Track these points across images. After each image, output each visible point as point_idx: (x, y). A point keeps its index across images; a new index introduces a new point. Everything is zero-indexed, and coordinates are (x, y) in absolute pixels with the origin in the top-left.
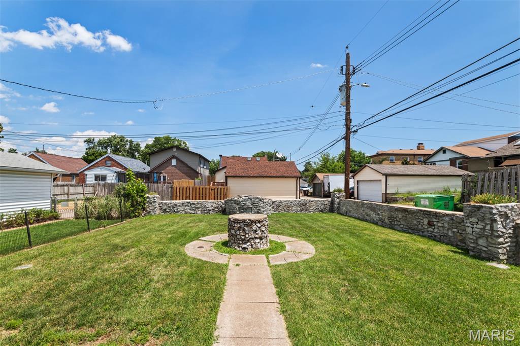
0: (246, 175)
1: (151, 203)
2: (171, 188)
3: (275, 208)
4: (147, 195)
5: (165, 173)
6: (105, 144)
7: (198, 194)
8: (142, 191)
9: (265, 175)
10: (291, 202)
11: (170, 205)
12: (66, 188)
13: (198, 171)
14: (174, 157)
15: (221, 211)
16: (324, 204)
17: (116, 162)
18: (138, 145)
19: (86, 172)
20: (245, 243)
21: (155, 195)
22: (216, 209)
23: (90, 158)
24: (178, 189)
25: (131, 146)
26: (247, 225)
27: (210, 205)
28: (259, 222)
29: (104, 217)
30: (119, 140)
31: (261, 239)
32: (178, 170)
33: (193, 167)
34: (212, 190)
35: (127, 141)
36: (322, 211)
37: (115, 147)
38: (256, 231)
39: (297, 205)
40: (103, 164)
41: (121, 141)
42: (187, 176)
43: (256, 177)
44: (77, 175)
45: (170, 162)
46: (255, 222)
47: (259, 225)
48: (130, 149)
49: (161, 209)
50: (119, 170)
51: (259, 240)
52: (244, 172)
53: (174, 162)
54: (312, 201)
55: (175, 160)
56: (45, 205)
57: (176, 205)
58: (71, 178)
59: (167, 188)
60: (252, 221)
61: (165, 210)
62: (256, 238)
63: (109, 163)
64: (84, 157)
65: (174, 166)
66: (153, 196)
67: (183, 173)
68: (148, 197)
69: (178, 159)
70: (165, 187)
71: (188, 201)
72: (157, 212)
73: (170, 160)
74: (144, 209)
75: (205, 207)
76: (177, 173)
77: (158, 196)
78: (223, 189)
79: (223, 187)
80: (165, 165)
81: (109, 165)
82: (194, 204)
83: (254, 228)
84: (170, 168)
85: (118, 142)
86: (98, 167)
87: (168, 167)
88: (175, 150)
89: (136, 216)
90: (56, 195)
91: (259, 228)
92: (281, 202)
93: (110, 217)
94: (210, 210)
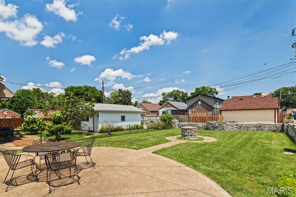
0: (234, 109)
1: (174, 124)
2: (188, 117)
3: (238, 128)
4: (173, 120)
5: (195, 109)
6: (170, 95)
7: (202, 120)
8: (171, 118)
9: (247, 109)
10: (250, 125)
11: (182, 125)
12: (150, 117)
13: (214, 107)
14: (199, 100)
15: (206, 128)
16: (276, 127)
17: (171, 105)
18: (186, 94)
19: (159, 110)
20: (185, 137)
21: (176, 120)
22: (204, 127)
23: (162, 103)
24: (192, 118)
25: (182, 95)
26: (186, 130)
27: (200, 125)
28: (190, 129)
29: (156, 128)
30: (176, 92)
31: (191, 136)
32: (202, 107)
33: (211, 105)
34: (209, 118)
35: (180, 92)
36: (274, 131)
37: (175, 96)
38: (189, 133)
39: (254, 127)
40: (166, 106)
41: (177, 92)
42: (208, 110)
43: (241, 110)
44: (156, 112)
45: (197, 103)
46: (188, 129)
47: (190, 130)
48: (182, 96)
49: (179, 126)
50: (173, 109)
51: (190, 136)
52: (232, 107)
53: (200, 103)
54: (266, 125)
55: (200, 102)
56: (139, 123)
57: (185, 125)
58: (154, 113)
59: (187, 117)
60: (187, 129)
61: (180, 127)
62: (189, 135)
63: (168, 105)
64: (160, 103)
65: (200, 105)
66: (175, 120)
67: (205, 109)
68: (173, 121)
69: (202, 101)
70: (185, 117)
71: (190, 123)
72: (177, 128)
73: (197, 102)
74: (171, 126)
75: (198, 126)
76: (201, 109)
77: (177, 120)
78: (215, 118)
79: (216, 116)
80: (195, 105)
81: (168, 106)
82: (193, 124)
83: (188, 131)
84: (198, 106)
85: (176, 94)
86: (164, 107)
87: (196, 106)
88: (200, 96)
89: (167, 129)
90: (146, 120)
91: (190, 131)
92: (242, 125)
93: (158, 129)
94: (201, 128)
